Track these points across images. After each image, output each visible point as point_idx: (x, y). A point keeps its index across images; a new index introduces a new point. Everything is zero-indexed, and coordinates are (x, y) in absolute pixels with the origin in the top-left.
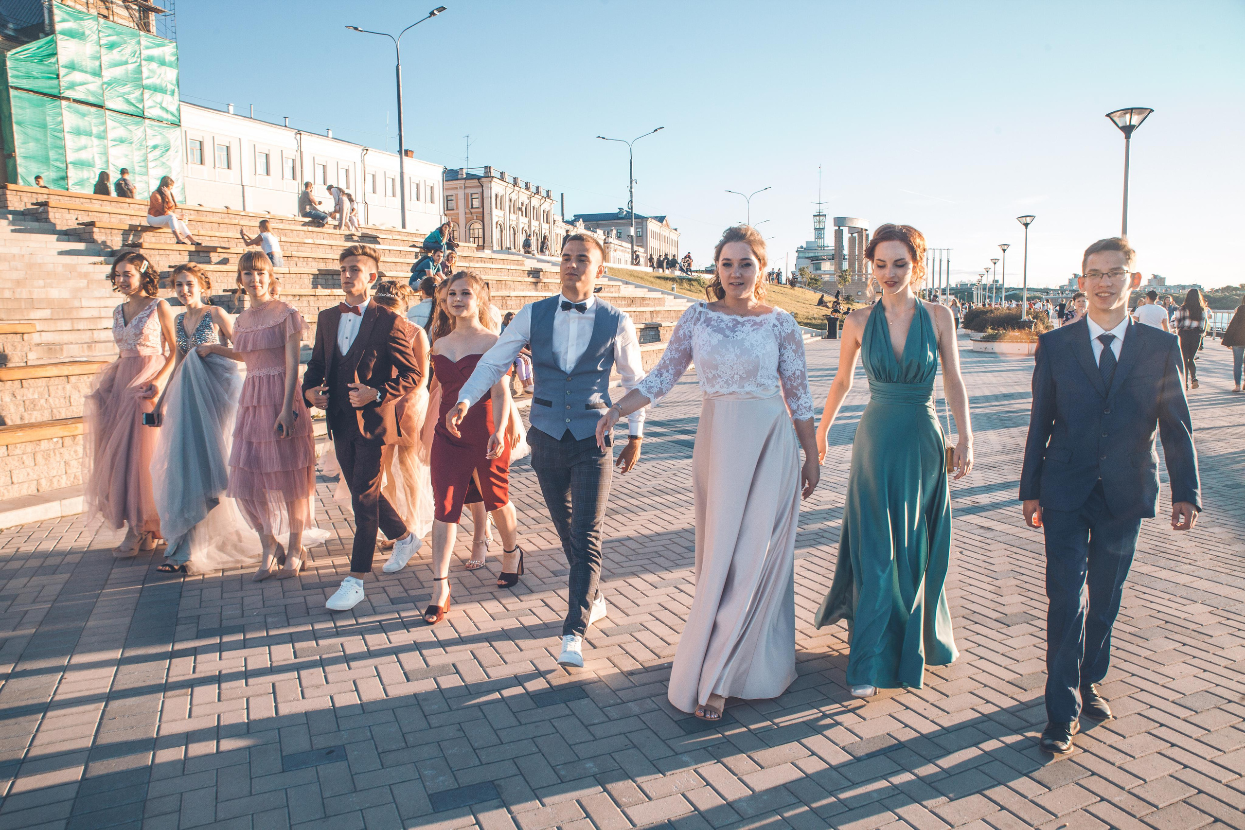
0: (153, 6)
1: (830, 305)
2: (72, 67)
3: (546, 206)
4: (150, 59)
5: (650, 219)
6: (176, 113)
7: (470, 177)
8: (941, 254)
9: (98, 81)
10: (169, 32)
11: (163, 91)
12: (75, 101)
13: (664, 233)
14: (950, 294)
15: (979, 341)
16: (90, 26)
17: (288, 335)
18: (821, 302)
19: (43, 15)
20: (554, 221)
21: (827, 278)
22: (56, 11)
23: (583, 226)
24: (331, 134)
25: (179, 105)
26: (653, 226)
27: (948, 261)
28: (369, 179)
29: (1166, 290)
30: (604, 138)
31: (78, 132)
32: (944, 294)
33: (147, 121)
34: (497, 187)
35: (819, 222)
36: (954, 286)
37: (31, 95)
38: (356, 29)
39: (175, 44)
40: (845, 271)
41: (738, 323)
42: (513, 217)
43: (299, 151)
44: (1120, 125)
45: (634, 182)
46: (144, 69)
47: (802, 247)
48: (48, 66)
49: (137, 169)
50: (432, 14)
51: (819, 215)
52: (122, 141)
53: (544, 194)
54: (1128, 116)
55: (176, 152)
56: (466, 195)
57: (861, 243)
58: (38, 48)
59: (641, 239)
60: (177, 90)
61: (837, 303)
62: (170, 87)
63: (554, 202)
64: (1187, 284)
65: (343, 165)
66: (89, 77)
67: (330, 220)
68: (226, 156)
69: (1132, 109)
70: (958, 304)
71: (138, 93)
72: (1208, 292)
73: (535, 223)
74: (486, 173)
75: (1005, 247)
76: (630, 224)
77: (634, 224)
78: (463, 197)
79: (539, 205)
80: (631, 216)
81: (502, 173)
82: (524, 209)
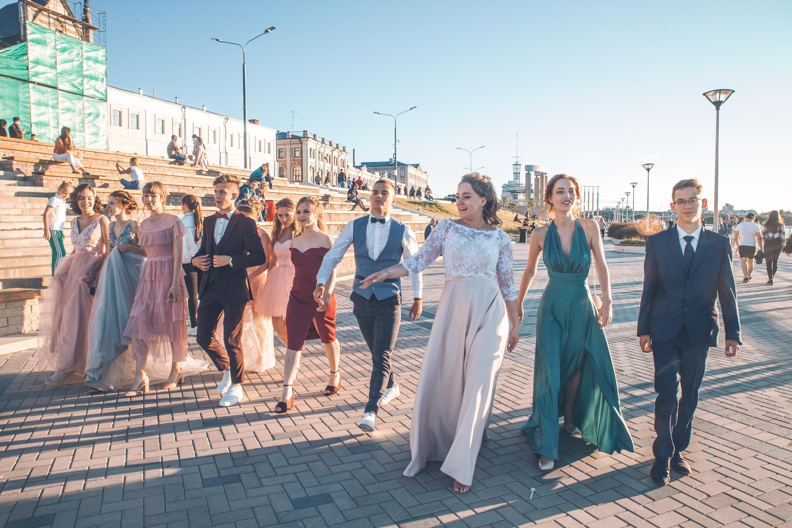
0: (92, 25)
1: (522, 221)
2: (37, 62)
3: (343, 156)
4: (88, 59)
5: (409, 166)
6: (105, 94)
7: (294, 137)
8: (593, 190)
9: (54, 72)
10: (102, 42)
11: (95, 78)
12: (39, 84)
13: (418, 175)
14: (599, 215)
15: (619, 245)
16: (50, 37)
17: (175, 236)
18: (516, 219)
19: (20, 30)
20: (348, 166)
21: (521, 204)
22: (28, 27)
23: (366, 169)
24: (205, 109)
25: (106, 88)
26: (411, 170)
27: (598, 194)
28: (229, 137)
29: (734, 213)
30: (378, 113)
31: (39, 104)
32: (595, 215)
33: (85, 98)
34: (311, 144)
35: (517, 169)
36: (601, 209)
37: (10, 79)
38: (218, 40)
39: (105, 49)
40: (532, 199)
41: (475, 233)
42: (321, 163)
43: (184, 119)
44: (713, 101)
45: (397, 142)
46: (84, 65)
47: (505, 184)
48: (21, 61)
49: (77, 128)
50: (266, 31)
51: (516, 165)
52: (68, 110)
53: (341, 149)
54: (718, 95)
55: (104, 118)
56: (291, 149)
57: (542, 181)
58: (16, 50)
59: (403, 178)
60: (105, 78)
61: (527, 220)
62: (101, 76)
63: (348, 154)
64: (747, 210)
65: (212, 128)
66: (48, 69)
67: (188, 161)
68: (136, 121)
69: (720, 90)
70: (604, 221)
71: (79, 80)
72: (760, 215)
73: (335, 167)
74: (304, 135)
75: (634, 185)
76: (396, 169)
77: (399, 168)
78: (289, 150)
79: (338, 156)
80: (397, 164)
81: (314, 135)
82: (328, 158)
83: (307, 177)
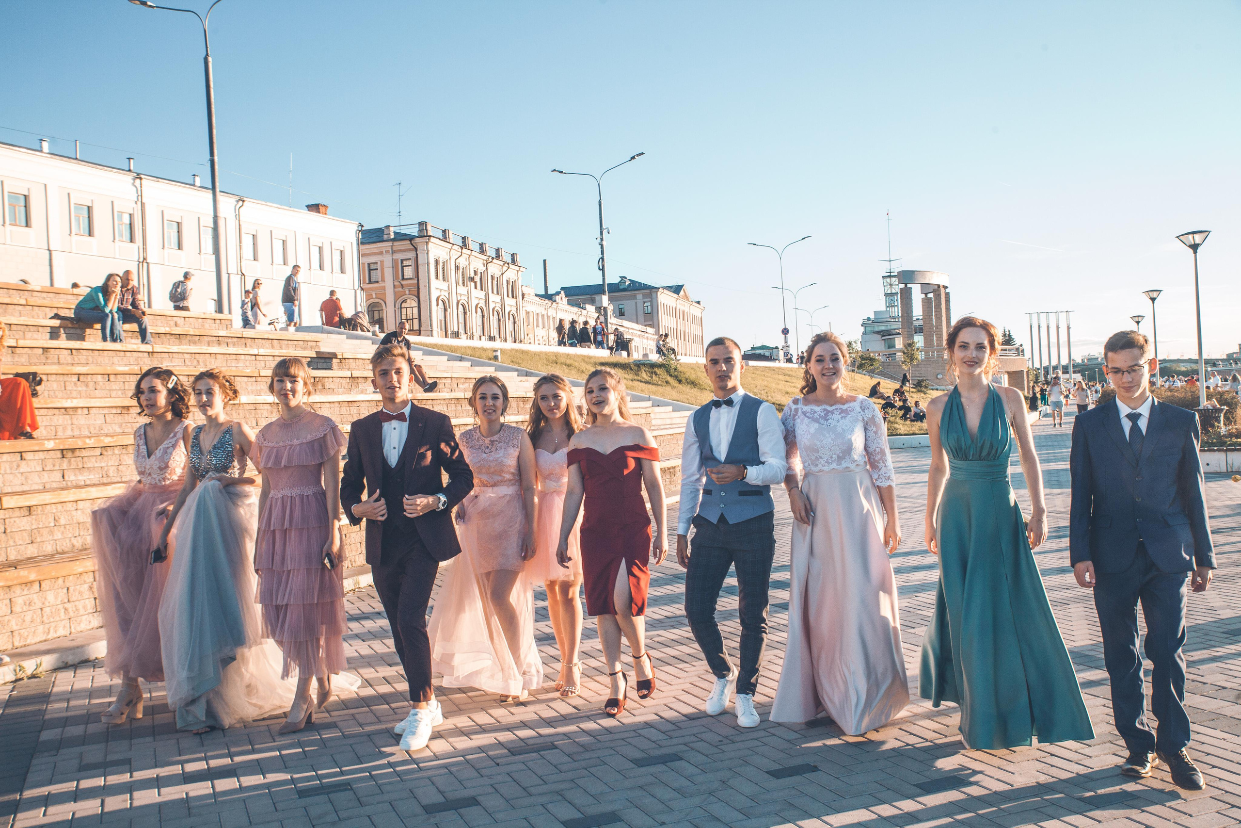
3: (511, 274)
5: (661, 290)
7: (400, 237)
8: (1057, 319)
13: (682, 308)
14: (1074, 372)
18: (875, 392)
20: (523, 295)
23: (565, 300)
26: (665, 299)
27: (1069, 328)
28: (247, 241)
30: (561, 172)
32: (1066, 373)
34: (436, 250)
35: (891, 285)
36: (1079, 361)
41: (828, 412)
42: (462, 290)
43: (139, 203)
45: (605, 232)
47: (869, 319)
51: (890, 277)
53: (507, 258)
56: (394, 262)
57: (939, 304)
59: (650, 317)
63: (522, 269)
68: (24, 209)
73: (494, 298)
74: (420, 231)
75: (1153, 296)
76: (634, 297)
77: (640, 297)
78: (391, 265)
79: (500, 274)
80: (636, 287)
81: (444, 231)
82: (477, 279)
83: (431, 320)
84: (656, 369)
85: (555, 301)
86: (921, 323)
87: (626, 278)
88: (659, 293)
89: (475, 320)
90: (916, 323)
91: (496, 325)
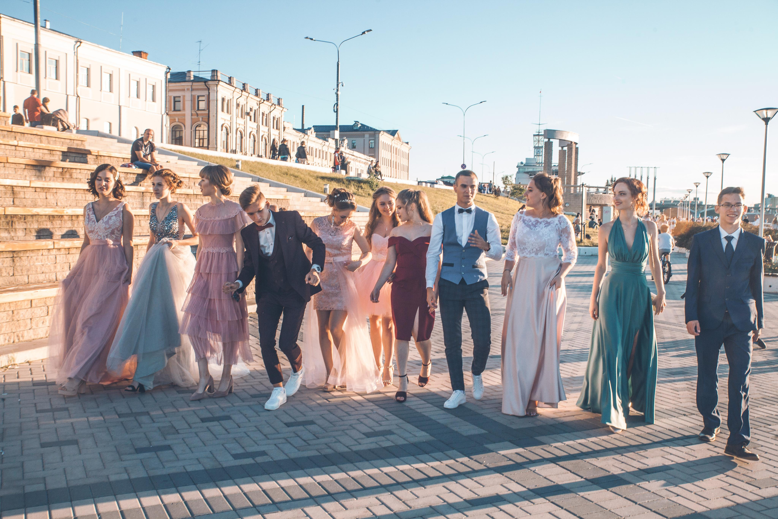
3: (277, 113)
5: (382, 132)
7: (197, 79)
8: (648, 172)
13: (396, 146)
14: (656, 209)
20: (284, 128)
23: (314, 134)
26: (384, 138)
27: (655, 179)
28: (83, 74)
30: (312, 39)
34: (223, 91)
35: (539, 141)
36: (659, 202)
41: (538, 222)
42: (241, 121)
45: (340, 85)
47: (522, 163)
51: (538, 135)
53: (275, 101)
56: (193, 97)
57: (570, 155)
59: (373, 150)
63: (284, 109)
65: (53, 55)
73: (264, 129)
74: (213, 76)
75: (724, 158)
76: (363, 136)
77: (367, 136)
78: (190, 99)
79: (269, 112)
80: (365, 129)
81: (230, 78)
82: (252, 114)
83: (216, 141)
84: (362, 184)
85: (307, 134)
86: (557, 168)
87: (358, 122)
88: (380, 135)
89: (248, 143)
90: (554, 169)
91: (263, 148)
